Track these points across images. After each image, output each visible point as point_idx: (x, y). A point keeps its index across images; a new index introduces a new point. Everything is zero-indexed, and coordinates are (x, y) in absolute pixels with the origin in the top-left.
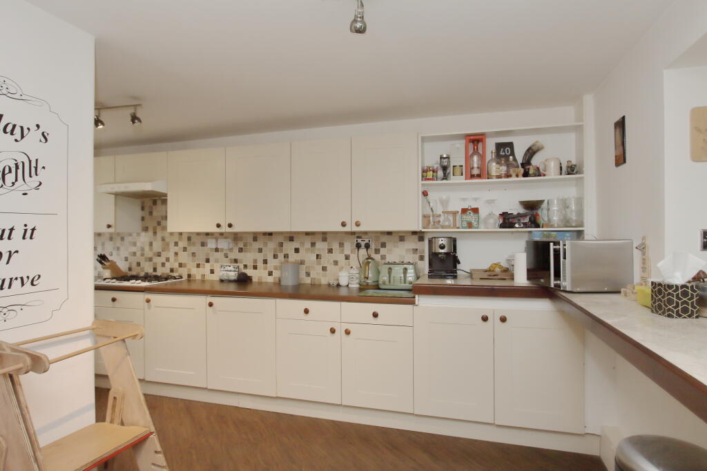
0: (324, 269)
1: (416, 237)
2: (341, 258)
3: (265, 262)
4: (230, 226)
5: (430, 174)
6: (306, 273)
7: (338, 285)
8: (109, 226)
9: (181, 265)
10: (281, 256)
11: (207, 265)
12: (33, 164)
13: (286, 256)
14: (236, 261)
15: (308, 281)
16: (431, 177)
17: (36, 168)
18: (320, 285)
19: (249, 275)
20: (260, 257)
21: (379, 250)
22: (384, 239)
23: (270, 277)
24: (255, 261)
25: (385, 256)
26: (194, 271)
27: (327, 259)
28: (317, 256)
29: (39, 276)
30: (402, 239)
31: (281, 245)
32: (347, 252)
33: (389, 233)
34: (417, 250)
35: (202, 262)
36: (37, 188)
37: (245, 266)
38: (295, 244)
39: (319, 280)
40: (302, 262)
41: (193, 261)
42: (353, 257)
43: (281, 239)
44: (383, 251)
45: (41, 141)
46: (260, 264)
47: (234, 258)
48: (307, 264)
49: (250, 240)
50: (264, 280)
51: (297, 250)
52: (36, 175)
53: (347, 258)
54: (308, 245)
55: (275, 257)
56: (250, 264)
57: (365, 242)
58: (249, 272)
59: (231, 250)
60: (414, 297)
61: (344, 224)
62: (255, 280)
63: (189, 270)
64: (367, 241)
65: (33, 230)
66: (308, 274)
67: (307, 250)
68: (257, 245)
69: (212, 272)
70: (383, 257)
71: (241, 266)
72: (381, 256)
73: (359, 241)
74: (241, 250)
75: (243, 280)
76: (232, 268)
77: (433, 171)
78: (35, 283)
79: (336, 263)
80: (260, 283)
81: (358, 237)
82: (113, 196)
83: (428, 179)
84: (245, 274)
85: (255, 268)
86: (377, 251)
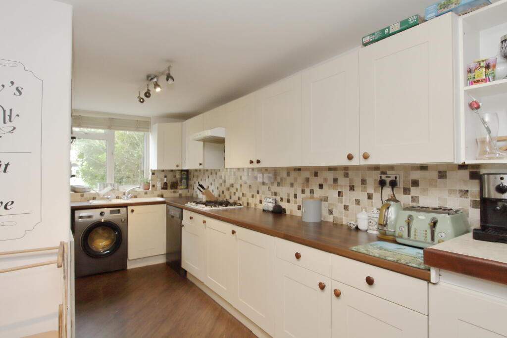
0: (346, 208)
1: (466, 173)
2: (363, 197)
3: (295, 196)
4: (258, 162)
5: (481, 73)
6: (329, 210)
7: (357, 228)
8: (200, 164)
9: (243, 195)
10: (307, 191)
11: (258, 195)
12: (8, 113)
13: (312, 192)
14: (275, 194)
15: (330, 219)
16: (484, 77)
17: (10, 117)
18: (342, 225)
19: (283, 207)
20: (292, 192)
21: (409, 189)
22: (416, 175)
23: (299, 211)
24: (288, 195)
25: (417, 197)
26: (251, 201)
27: (349, 197)
28: (339, 192)
29: (13, 202)
30: (442, 175)
31: (307, 180)
32: (370, 190)
33: (424, 167)
34: (467, 191)
35: (255, 193)
36: (11, 132)
37: (282, 199)
38: (320, 180)
39: (341, 219)
40: (326, 199)
41: (250, 192)
42: (376, 196)
43: (307, 174)
44: (414, 191)
45: (15, 94)
46: (292, 198)
47: (274, 191)
48: (330, 201)
49: (284, 174)
50: (294, 214)
51: (321, 186)
52: (10, 121)
53: (370, 197)
54: (331, 181)
55: (303, 192)
56: (285, 198)
57: (390, 179)
58: (284, 205)
59: (272, 184)
60: (429, 270)
61: (350, 157)
62: (288, 212)
63: (248, 199)
64: (393, 178)
65: (7, 165)
66: (331, 212)
67: (330, 186)
68: (289, 180)
69: (261, 202)
70: (414, 199)
71: (278, 199)
72: (412, 197)
73: (384, 177)
74: (279, 184)
75: (278, 212)
76: (271, 200)
77: (488, 67)
78: (8, 207)
79: (358, 202)
80: (292, 216)
81: (383, 173)
82: (202, 143)
83: (478, 81)
84: (280, 207)
85: (288, 201)
86: (406, 191)
